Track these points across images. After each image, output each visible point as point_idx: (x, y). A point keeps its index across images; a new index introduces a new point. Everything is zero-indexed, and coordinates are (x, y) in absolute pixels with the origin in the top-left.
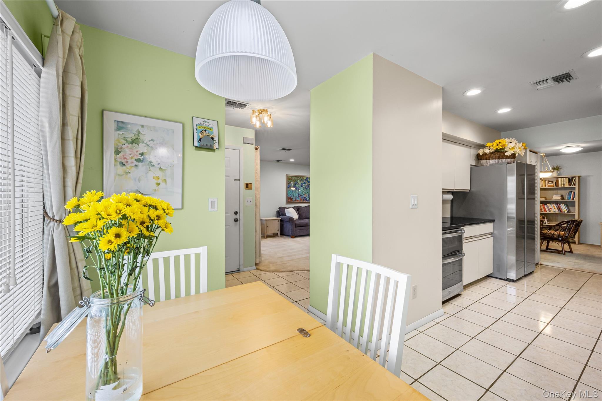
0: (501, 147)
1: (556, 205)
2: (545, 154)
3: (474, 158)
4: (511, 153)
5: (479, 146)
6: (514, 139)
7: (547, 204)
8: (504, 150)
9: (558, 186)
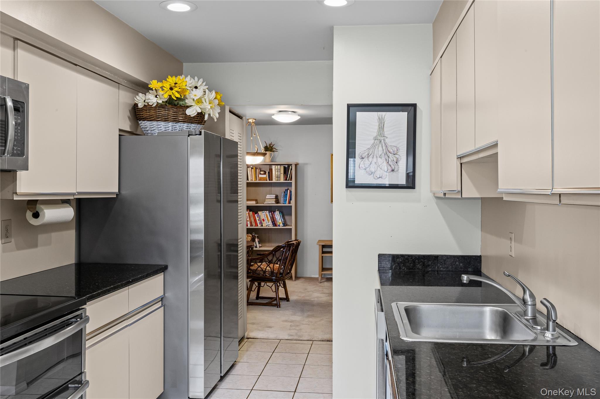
0: (178, 95)
1: (269, 213)
2: (254, 121)
3: (128, 114)
4: (196, 111)
5: (140, 86)
6: (201, 80)
7: (259, 212)
8: (183, 102)
9: (272, 180)
